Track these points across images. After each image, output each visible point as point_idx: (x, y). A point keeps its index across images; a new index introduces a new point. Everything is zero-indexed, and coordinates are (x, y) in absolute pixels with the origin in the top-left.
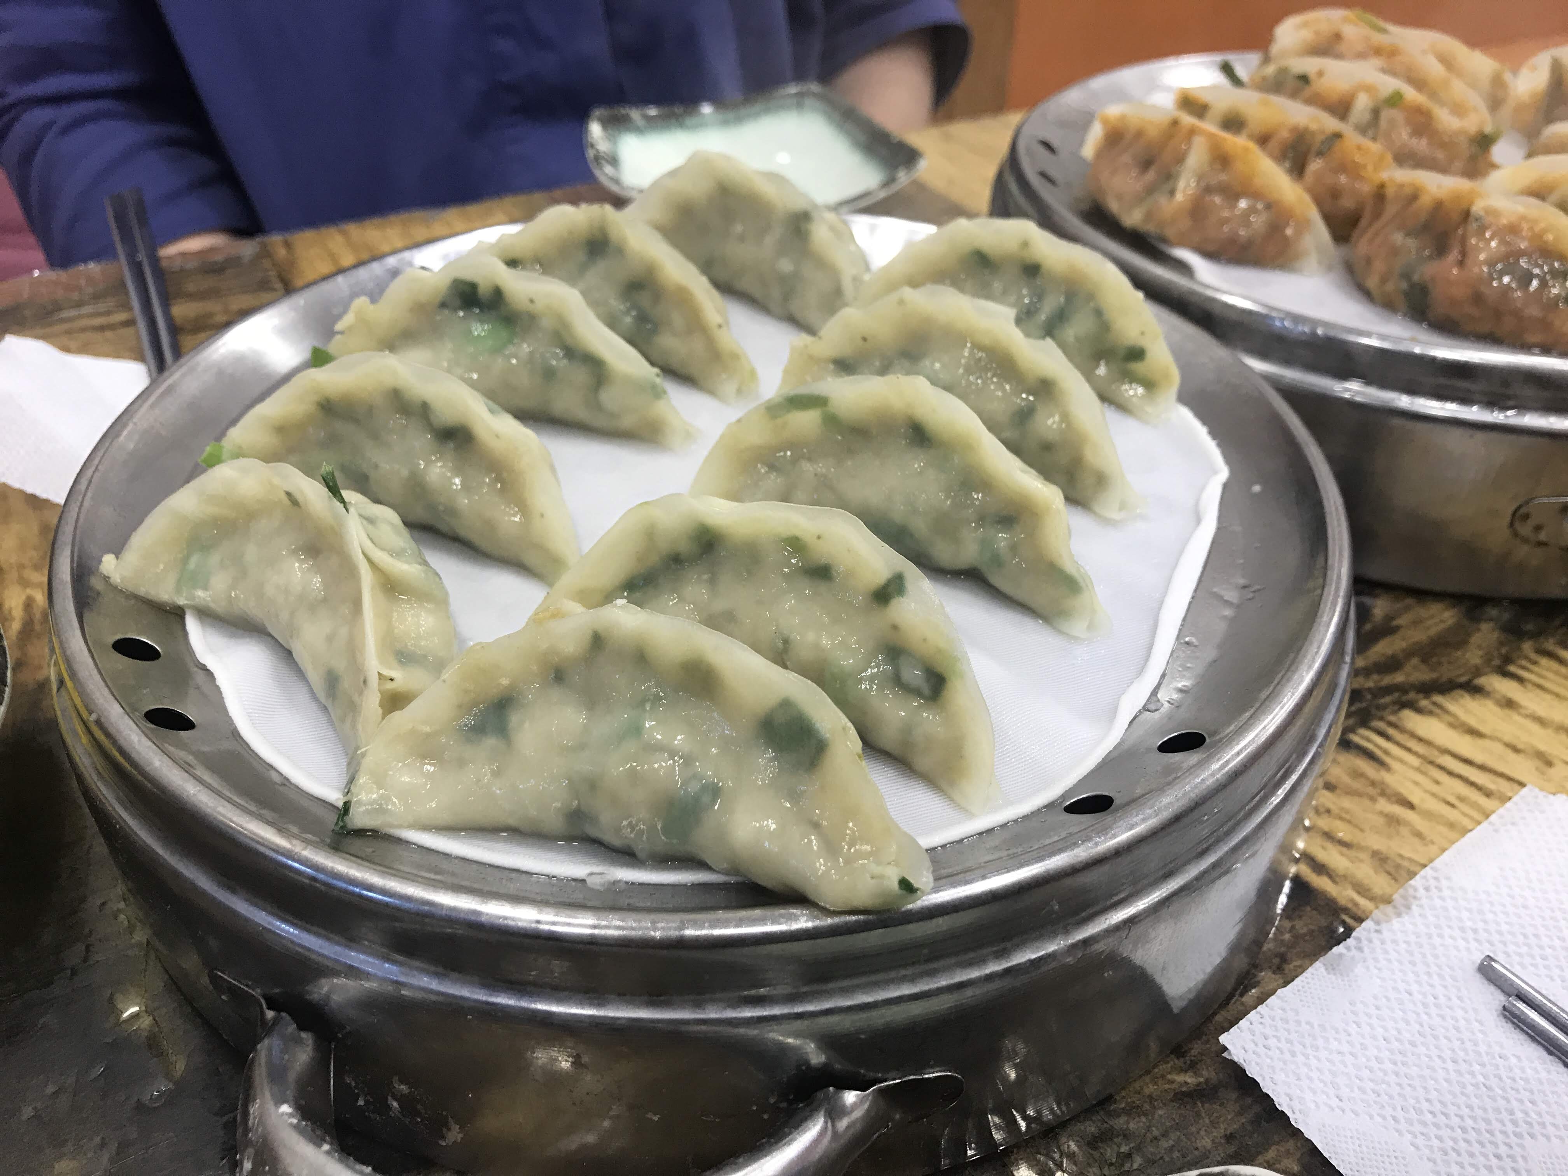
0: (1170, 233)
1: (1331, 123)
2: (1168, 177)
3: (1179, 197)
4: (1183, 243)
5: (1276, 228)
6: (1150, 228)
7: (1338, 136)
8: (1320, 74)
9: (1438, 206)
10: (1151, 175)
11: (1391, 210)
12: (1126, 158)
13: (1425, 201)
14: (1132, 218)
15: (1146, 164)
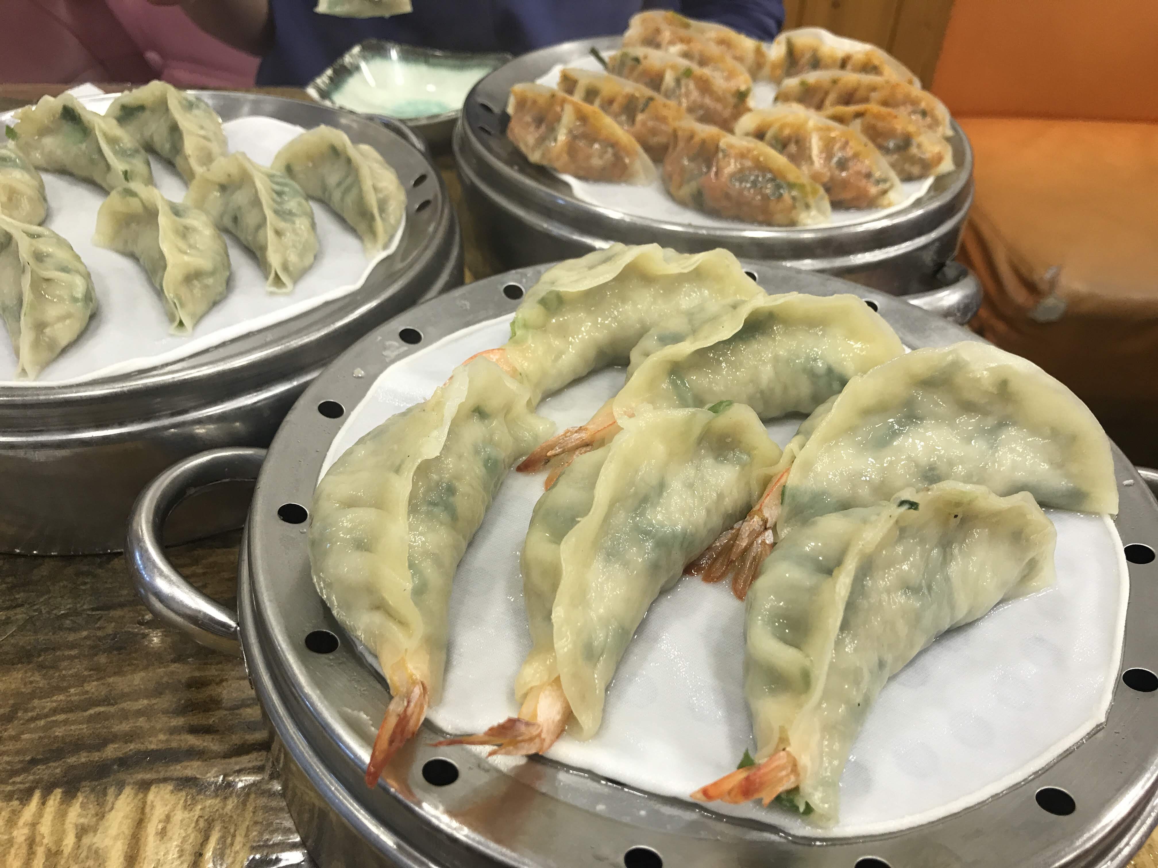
0: (557, 165)
1: (649, 92)
2: (552, 130)
3: (559, 143)
4: (566, 172)
5: (618, 158)
6: (545, 163)
7: (651, 99)
8: (646, 57)
9: (703, 142)
10: (543, 128)
11: (681, 144)
12: (528, 119)
13: (697, 139)
14: (535, 157)
15: (539, 121)
